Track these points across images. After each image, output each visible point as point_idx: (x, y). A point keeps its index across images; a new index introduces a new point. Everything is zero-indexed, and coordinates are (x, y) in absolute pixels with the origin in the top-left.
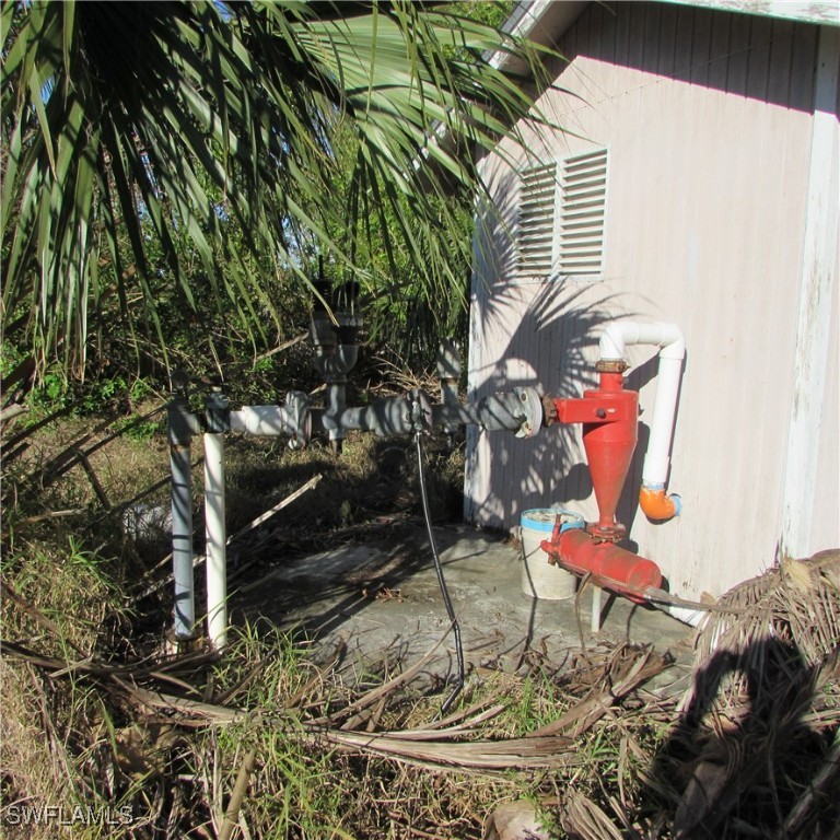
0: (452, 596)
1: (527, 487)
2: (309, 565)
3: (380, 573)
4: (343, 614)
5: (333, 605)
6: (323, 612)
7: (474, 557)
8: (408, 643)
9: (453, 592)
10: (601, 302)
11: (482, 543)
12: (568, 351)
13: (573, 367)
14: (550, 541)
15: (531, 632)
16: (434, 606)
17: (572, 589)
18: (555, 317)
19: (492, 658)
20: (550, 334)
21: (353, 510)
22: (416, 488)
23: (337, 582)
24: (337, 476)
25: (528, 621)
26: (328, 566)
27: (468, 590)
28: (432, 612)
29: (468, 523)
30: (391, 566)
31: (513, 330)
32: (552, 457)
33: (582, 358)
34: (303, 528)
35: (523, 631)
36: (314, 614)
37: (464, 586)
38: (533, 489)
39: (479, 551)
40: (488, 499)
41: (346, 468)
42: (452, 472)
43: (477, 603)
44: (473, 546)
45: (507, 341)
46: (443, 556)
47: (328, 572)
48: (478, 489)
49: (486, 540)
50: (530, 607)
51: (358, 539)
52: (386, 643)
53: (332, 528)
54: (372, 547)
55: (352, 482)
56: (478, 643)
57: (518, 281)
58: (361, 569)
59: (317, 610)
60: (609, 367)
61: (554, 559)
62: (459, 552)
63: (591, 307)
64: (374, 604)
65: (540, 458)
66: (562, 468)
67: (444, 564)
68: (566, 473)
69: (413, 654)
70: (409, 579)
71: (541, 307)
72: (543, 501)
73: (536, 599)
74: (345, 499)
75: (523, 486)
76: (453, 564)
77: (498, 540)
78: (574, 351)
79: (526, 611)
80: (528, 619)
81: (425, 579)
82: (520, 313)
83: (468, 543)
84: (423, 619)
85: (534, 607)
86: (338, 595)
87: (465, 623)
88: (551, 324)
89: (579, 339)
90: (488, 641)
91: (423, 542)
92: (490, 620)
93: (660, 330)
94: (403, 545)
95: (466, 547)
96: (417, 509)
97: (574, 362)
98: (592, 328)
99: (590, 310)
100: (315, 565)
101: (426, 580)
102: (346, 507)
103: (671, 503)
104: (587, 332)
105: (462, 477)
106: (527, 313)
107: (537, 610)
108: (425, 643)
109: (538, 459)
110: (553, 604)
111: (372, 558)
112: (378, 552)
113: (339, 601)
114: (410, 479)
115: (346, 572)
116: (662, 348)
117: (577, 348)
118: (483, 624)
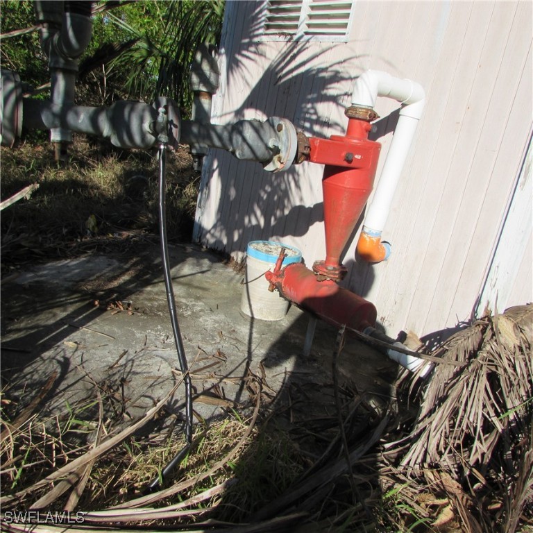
0: (179, 311)
1: (250, 221)
2: (50, 271)
3: (115, 284)
4: (72, 325)
5: (63, 315)
6: (51, 322)
7: (200, 275)
8: (133, 361)
9: (180, 307)
10: (341, 62)
11: (206, 262)
12: (303, 105)
13: (306, 120)
14: (272, 271)
15: (250, 352)
16: (162, 321)
17: (284, 313)
18: (295, 73)
19: (215, 381)
20: (289, 88)
21: (98, 224)
22: (155, 210)
23: (71, 291)
24: (90, 194)
25: (246, 342)
26: (66, 273)
27: (194, 305)
28: (159, 327)
29: (195, 244)
30: (126, 277)
31: (254, 82)
32: (276, 198)
33: (316, 113)
34: (49, 235)
35: (243, 351)
36: (43, 323)
37: (190, 302)
38: (254, 222)
39: (204, 269)
40: (215, 227)
41: (98, 188)
42: (187, 200)
43: (201, 319)
44: (199, 265)
45: (247, 93)
46: (173, 271)
47: (66, 279)
48: (207, 217)
49: (210, 260)
50: (248, 327)
51: (99, 250)
52: (111, 360)
53: (77, 237)
54: (112, 258)
55: (102, 201)
56: (202, 364)
57: (264, 39)
58: (98, 278)
59: (46, 319)
60: (361, 114)
61: (274, 287)
62: (187, 269)
63: (331, 66)
64: (105, 315)
65: (265, 197)
66: (283, 208)
67: (174, 279)
68: (287, 212)
69: (138, 373)
70: (141, 292)
71: (283, 64)
72: (263, 234)
73: (253, 318)
74: (91, 213)
75: (246, 220)
76: (182, 279)
77: (220, 261)
78: (309, 106)
79: (244, 330)
80: (247, 338)
81: (155, 293)
82: (263, 68)
83: (195, 262)
84: (151, 334)
85: (251, 327)
86: (71, 303)
87: (190, 340)
88: (290, 79)
89: (315, 96)
90: (211, 362)
91: (156, 257)
92: (213, 339)
93: (408, 87)
94: (139, 258)
95: (193, 264)
96: (155, 228)
97: (308, 116)
98: (329, 86)
99: (330, 69)
100: (54, 272)
101: (157, 294)
102: (92, 221)
103: (383, 249)
104: (323, 89)
105: (194, 207)
106: (269, 69)
107: (254, 330)
108: (150, 362)
109: (263, 198)
110: (268, 325)
111: (110, 268)
112: (116, 264)
113: (71, 309)
114: (150, 203)
115: (82, 280)
116: (404, 105)
117: (312, 103)
118: (207, 342)
